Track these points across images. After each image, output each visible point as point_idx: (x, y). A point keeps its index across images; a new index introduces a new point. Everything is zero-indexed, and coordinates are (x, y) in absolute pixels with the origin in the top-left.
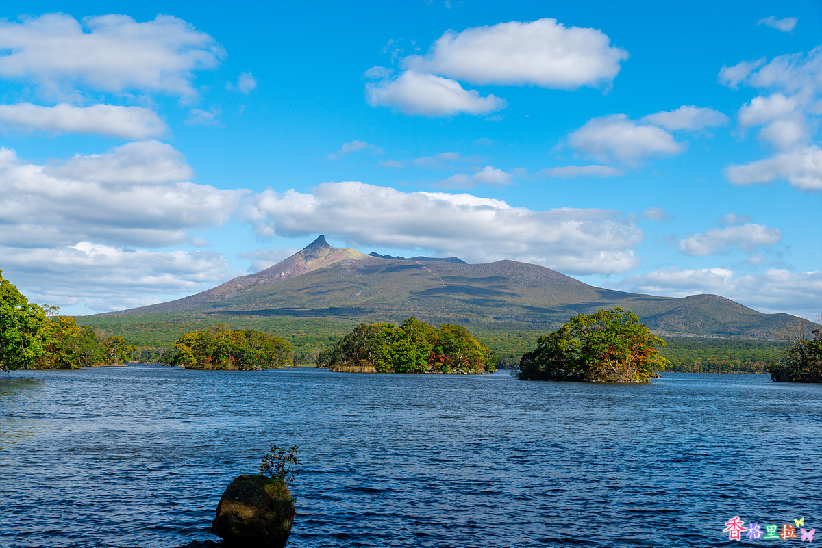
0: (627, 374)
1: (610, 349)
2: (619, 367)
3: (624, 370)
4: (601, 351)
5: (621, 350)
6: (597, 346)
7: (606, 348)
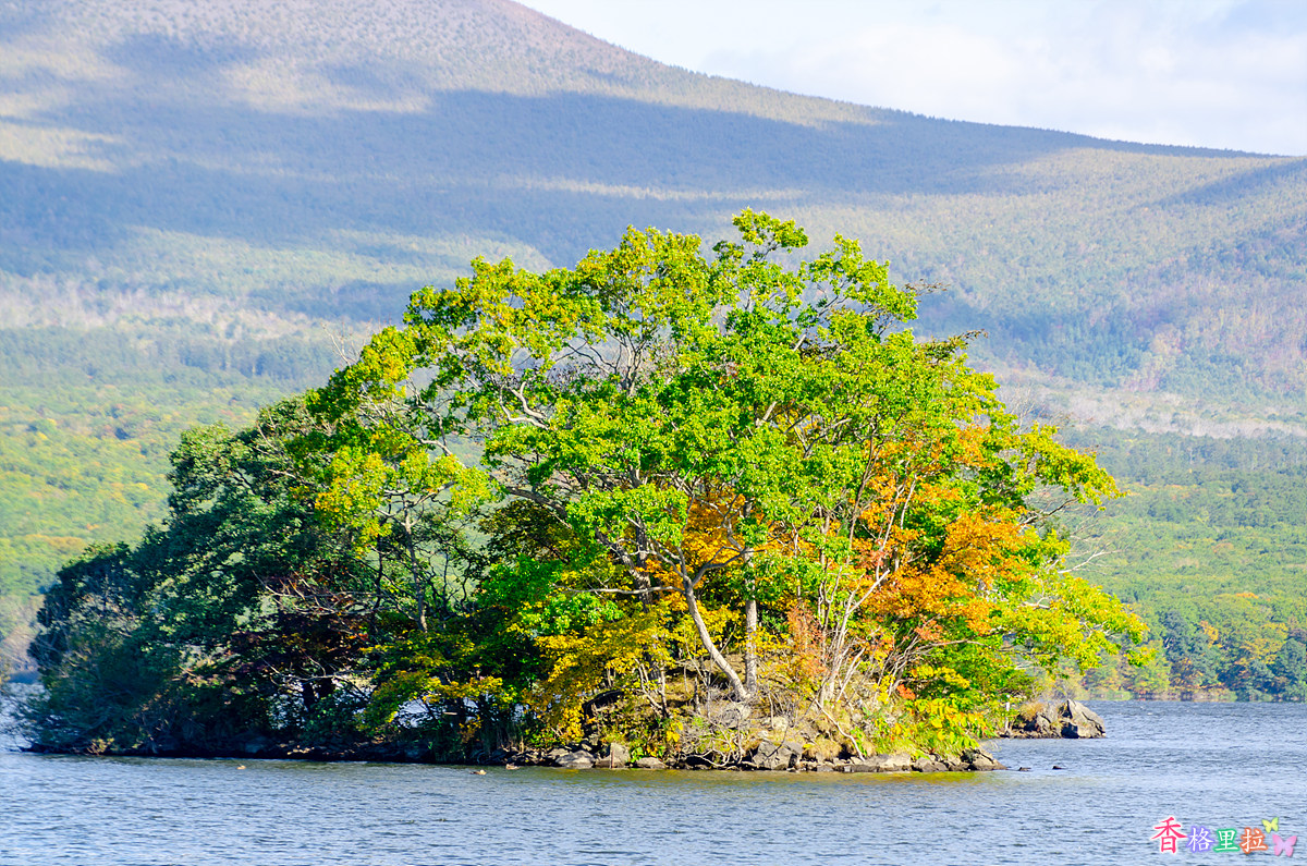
0: (827, 709)
1: (702, 522)
2: (765, 656)
3: (797, 677)
4: (638, 536)
5: (782, 531)
6: (606, 500)
7: (672, 510)
